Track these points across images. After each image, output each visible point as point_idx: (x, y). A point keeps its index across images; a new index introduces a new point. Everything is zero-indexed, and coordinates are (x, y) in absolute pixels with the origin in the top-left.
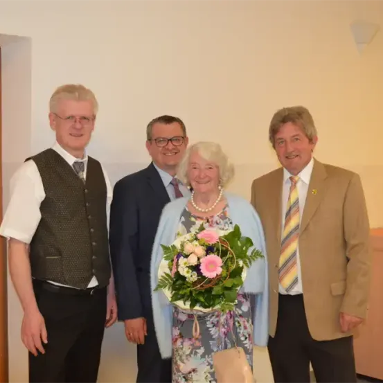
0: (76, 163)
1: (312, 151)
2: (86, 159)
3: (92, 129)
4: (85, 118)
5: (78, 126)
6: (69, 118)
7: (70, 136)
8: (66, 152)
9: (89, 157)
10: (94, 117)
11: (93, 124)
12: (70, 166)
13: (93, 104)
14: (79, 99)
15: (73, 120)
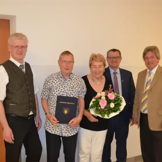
0: (20, 65)
1: (158, 62)
2: (24, 63)
3: (26, 51)
4: (23, 47)
5: (20, 50)
6: (16, 47)
7: (17, 55)
8: (16, 61)
9: (25, 63)
10: (27, 46)
11: (27, 49)
12: (18, 67)
13: (26, 41)
14: (21, 39)
15: (18, 48)
